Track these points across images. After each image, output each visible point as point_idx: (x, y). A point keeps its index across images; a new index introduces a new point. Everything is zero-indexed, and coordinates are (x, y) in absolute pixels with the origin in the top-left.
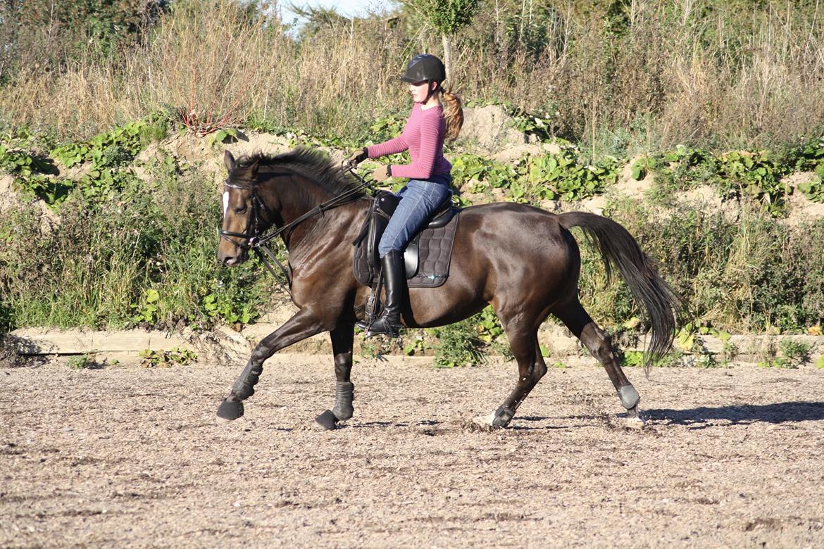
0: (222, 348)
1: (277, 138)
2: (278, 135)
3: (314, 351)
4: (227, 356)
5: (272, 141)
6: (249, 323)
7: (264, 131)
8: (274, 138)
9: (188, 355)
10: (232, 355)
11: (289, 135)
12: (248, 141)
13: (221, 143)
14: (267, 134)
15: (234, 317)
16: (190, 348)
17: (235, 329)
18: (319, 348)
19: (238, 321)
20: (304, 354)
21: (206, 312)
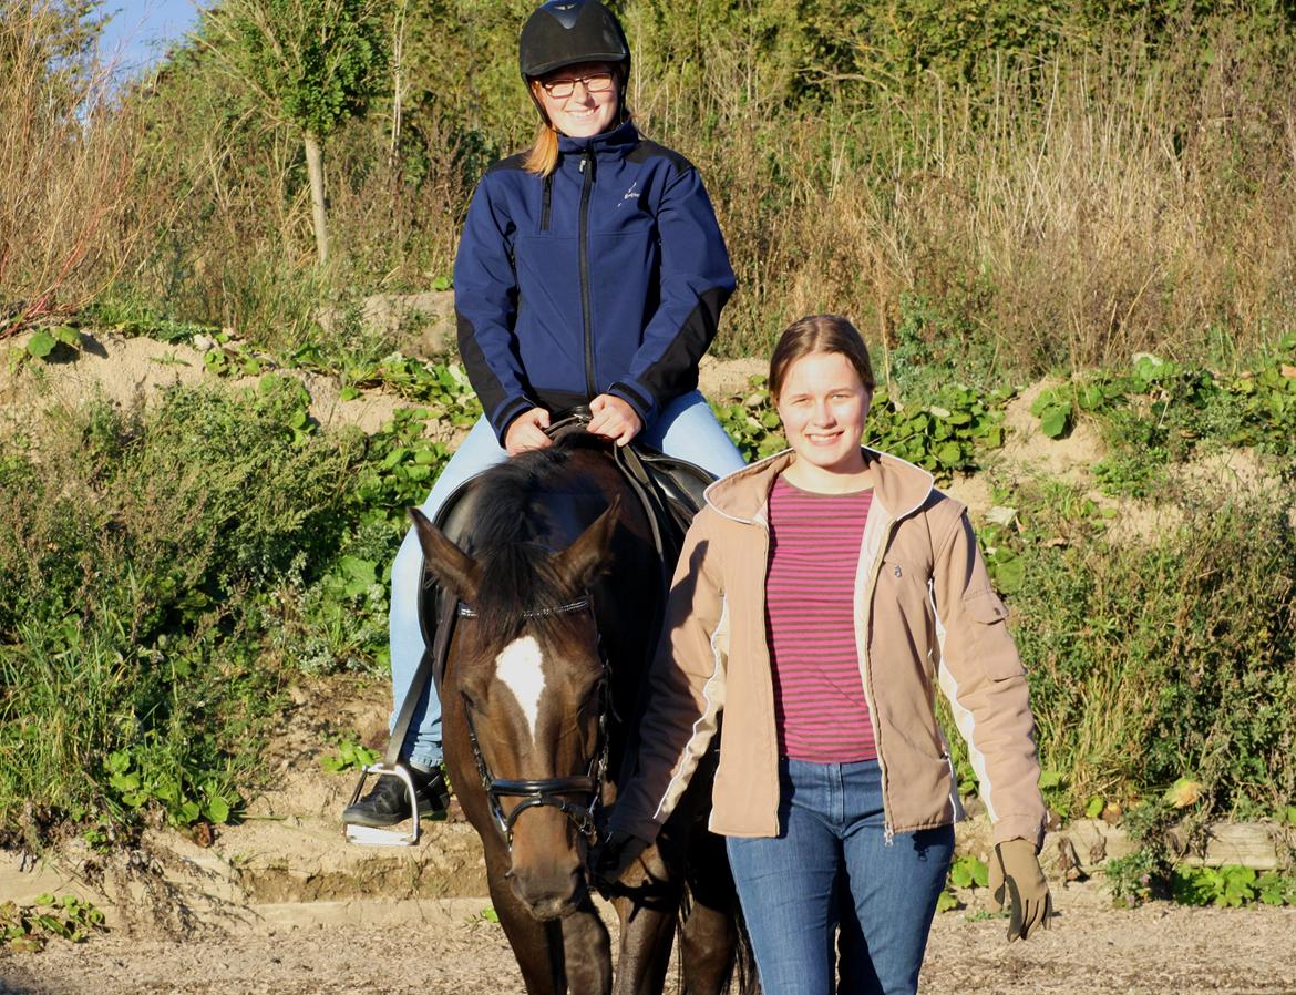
0: (173, 890)
1: (171, 349)
2: (175, 341)
3: (405, 890)
4: (185, 910)
5: (160, 356)
6: (229, 822)
7: (136, 332)
8: (162, 348)
9: (81, 913)
10: (199, 906)
11: (199, 340)
12: (105, 355)
13: (40, 363)
14: (143, 340)
15: (192, 809)
16: (88, 895)
17: (195, 839)
18: (417, 883)
19: (202, 818)
20: (379, 900)
21: (117, 797)
